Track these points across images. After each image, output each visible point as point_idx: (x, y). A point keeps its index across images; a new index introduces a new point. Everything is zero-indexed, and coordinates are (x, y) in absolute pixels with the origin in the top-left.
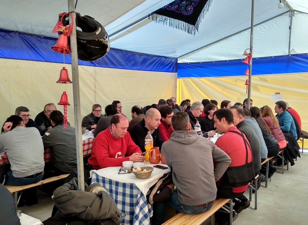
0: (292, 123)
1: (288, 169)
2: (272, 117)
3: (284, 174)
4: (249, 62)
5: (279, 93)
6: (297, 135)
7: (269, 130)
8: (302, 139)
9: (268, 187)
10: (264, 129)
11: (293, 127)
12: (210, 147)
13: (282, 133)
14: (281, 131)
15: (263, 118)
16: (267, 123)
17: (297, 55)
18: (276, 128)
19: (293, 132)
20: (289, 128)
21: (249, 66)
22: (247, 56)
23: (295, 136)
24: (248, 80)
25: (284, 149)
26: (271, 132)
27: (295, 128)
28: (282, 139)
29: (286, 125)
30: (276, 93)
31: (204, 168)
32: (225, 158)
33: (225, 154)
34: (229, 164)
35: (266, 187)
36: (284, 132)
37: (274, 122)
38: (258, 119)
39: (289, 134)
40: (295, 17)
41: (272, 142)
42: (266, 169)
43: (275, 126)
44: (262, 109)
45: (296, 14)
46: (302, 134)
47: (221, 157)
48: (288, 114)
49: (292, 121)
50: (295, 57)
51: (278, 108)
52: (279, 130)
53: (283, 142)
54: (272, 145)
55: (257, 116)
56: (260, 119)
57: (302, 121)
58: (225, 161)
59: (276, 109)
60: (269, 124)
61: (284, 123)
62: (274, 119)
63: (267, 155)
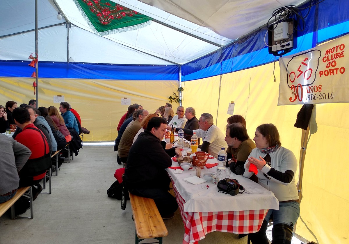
0: (75, 120)
1: (73, 160)
2: (58, 116)
3: (70, 163)
4: (35, 65)
5: (61, 96)
6: (79, 131)
7: (57, 127)
8: (82, 134)
9: (58, 175)
10: (52, 126)
11: (76, 124)
12: (11, 143)
13: (68, 130)
14: (67, 128)
15: (51, 117)
16: (54, 122)
17: (74, 63)
18: (62, 125)
19: (76, 128)
20: (73, 125)
21: (36, 70)
22: (33, 60)
23: (77, 131)
24: (35, 82)
25: (70, 142)
26: (59, 129)
27: (77, 125)
28: (67, 134)
29: (70, 123)
30: (58, 96)
31: (6, 161)
32: (25, 151)
33: (25, 147)
34: (30, 156)
35: (56, 175)
36: (69, 128)
37: (60, 120)
38: (46, 117)
39: (73, 130)
40: (72, 29)
41: (60, 137)
42: (56, 160)
43: (61, 124)
44: (49, 108)
45: (72, 27)
46: (82, 130)
47: (22, 151)
48: (71, 113)
49: (75, 119)
50: (73, 65)
51: (62, 108)
52: (65, 127)
53: (69, 137)
54: (60, 140)
55: (45, 115)
56: (49, 118)
57: (81, 120)
58: (26, 154)
59: (61, 109)
60: (56, 122)
61: (68, 121)
62: (60, 117)
63: (57, 148)
